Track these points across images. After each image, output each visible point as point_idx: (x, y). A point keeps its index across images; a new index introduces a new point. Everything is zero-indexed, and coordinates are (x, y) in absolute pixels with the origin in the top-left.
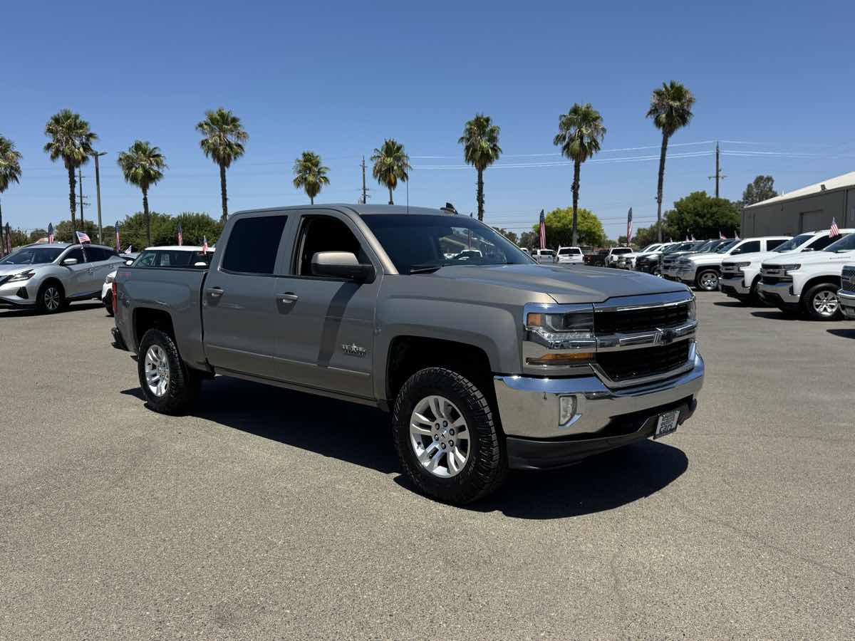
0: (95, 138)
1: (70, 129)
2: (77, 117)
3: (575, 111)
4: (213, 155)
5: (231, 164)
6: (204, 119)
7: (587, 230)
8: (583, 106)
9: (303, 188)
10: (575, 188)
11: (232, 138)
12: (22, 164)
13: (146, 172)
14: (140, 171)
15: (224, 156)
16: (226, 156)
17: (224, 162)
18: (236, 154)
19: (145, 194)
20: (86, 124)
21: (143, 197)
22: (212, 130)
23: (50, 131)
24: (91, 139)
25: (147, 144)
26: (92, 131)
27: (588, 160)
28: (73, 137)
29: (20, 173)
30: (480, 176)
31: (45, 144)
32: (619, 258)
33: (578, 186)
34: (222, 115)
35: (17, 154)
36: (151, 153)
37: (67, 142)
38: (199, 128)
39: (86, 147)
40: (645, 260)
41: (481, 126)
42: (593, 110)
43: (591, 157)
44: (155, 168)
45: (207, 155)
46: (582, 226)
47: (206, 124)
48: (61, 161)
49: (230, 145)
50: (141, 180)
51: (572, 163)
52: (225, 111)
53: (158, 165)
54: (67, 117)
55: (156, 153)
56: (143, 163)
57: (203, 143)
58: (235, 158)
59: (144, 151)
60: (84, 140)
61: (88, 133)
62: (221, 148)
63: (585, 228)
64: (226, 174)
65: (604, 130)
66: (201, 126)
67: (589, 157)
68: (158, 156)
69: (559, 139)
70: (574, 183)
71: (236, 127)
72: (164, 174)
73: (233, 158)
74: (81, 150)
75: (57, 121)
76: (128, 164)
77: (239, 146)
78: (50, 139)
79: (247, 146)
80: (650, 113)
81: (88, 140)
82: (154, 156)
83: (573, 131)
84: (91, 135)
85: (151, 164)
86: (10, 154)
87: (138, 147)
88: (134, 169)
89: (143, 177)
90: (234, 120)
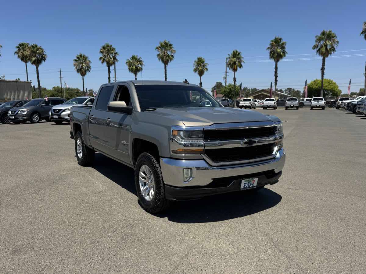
0: (118, 54)
1: (108, 51)
2: (111, 46)
3: (323, 33)
4: (161, 60)
5: (169, 63)
6: (159, 45)
7: (331, 89)
8: (327, 31)
9: (197, 73)
10: (323, 69)
11: (169, 53)
12: (91, 65)
13: (136, 67)
14: (134, 67)
15: (166, 60)
16: (167, 60)
17: (166, 63)
18: (171, 59)
19: (136, 77)
20: (114, 49)
21: (135, 78)
22: (162, 50)
23: (101, 52)
24: (116, 55)
25: (137, 56)
26: (116, 52)
27: (329, 56)
28: (109, 54)
29: (90, 69)
30: (276, 65)
31: (100, 57)
32: (342, 103)
33: (324, 69)
34: (165, 43)
35: (90, 61)
36: (138, 60)
37: (107, 56)
38: (157, 49)
39: (114, 58)
40: (351, 104)
41: (277, 42)
42: (333, 32)
43: (331, 55)
44: (140, 66)
45: (159, 60)
46: (328, 88)
47: (159, 47)
48: (105, 64)
49: (168, 56)
50: (134, 71)
51: (321, 58)
52: (167, 42)
53: (141, 65)
54: (108, 46)
55: (140, 60)
56: (135, 64)
57: (158, 55)
58: (170, 61)
59: (136, 59)
60: (114, 55)
61: (115, 52)
62: (165, 57)
63: (330, 88)
64: (167, 68)
65: (338, 42)
66: (157, 48)
67: (330, 55)
68: (141, 61)
69: (315, 47)
70: (322, 67)
71: (171, 48)
72: (143, 68)
73: (169, 61)
74: (113, 59)
75: (104, 48)
76: (130, 64)
77: (172, 56)
78: (101, 55)
79: (175, 56)
80: (362, 33)
81: (115, 55)
82: (139, 61)
83: (322, 43)
84: (116, 53)
85: (138, 64)
86: (87, 61)
87: (134, 58)
88: (132, 67)
89: (135, 70)
90: (170, 45)
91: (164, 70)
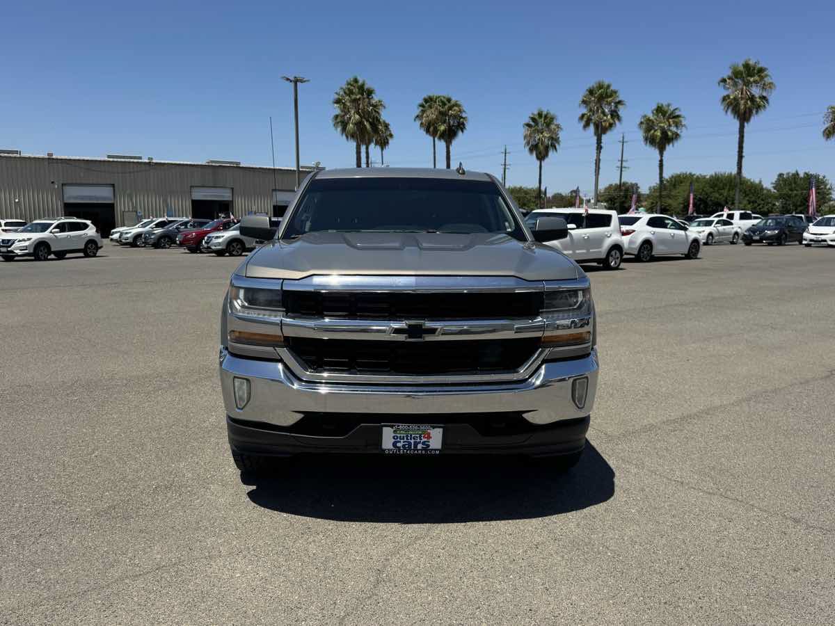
0: (623, 104)
1: (601, 98)
2: (609, 86)
4: (733, 110)
5: (752, 119)
6: (727, 73)
11: (756, 91)
12: (561, 135)
13: (664, 133)
14: (658, 133)
15: (744, 110)
16: (747, 110)
17: (744, 117)
18: (758, 107)
19: (662, 156)
20: (615, 92)
21: (659, 159)
22: (735, 84)
23: (584, 102)
24: (620, 106)
25: (669, 105)
26: (620, 99)
28: (603, 106)
29: (559, 143)
31: (580, 115)
34: (747, 66)
35: (558, 126)
36: (672, 113)
37: (598, 111)
38: (722, 84)
39: (615, 115)
44: (673, 129)
45: (726, 112)
47: (729, 79)
48: (592, 128)
49: (752, 98)
50: (658, 143)
52: (752, 62)
53: (677, 126)
54: (600, 86)
55: (677, 114)
56: (662, 125)
57: (724, 99)
58: (757, 112)
59: (664, 113)
60: (613, 108)
61: (617, 101)
62: (742, 102)
64: (745, 130)
66: (724, 81)
68: (678, 116)
71: (762, 78)
72: (682, 134)
73: (754, 112)
74: (609, 117)
75: (591, 92)
76: (648, 125)
77: (763, 98)
78: (585, 111)
79: (773, 96)
81: (616, 107)
82: (674, 117)
84: (620, 102)
85: (670, 125)
86: (553, 127)
87: (660, 110)
88: (652, 132)
89: (661, 139)
90: (761, 70)
91: (737, 136)
